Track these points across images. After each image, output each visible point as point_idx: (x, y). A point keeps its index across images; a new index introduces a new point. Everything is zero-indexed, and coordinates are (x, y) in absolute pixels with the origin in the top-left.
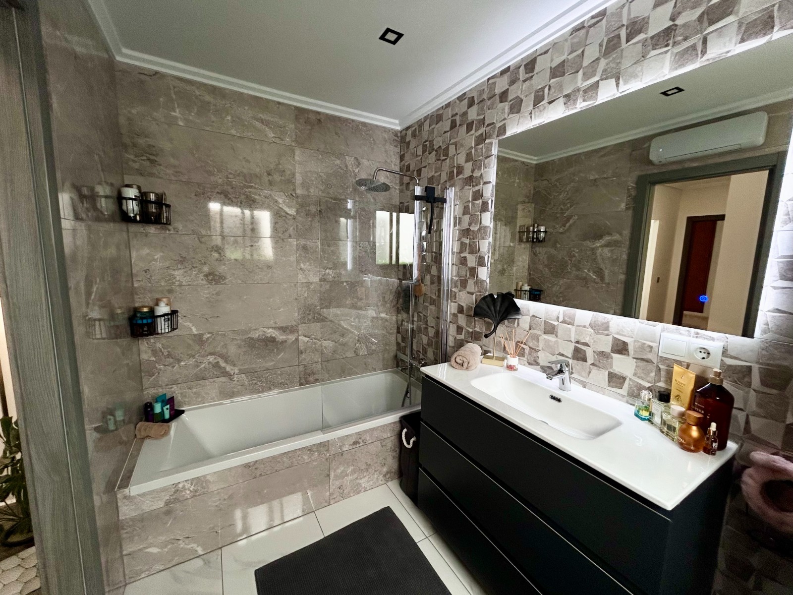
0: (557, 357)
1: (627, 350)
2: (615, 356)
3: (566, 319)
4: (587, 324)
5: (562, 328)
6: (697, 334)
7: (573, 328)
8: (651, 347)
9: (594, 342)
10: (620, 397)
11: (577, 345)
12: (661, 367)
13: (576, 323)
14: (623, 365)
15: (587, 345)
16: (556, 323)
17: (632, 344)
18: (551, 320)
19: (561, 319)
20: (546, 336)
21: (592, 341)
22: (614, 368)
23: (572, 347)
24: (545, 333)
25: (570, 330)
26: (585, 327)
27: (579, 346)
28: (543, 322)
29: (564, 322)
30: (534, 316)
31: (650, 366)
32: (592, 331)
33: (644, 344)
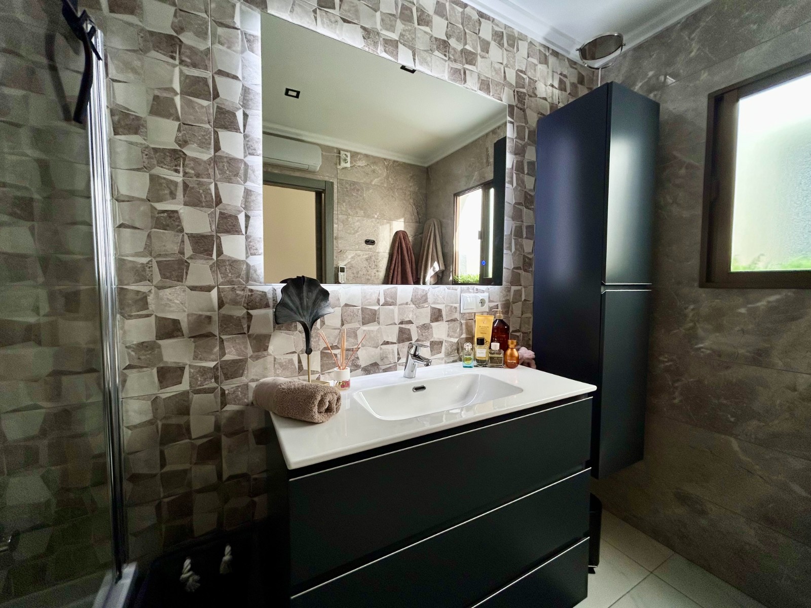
0: (381, 349)
1: (441, 316)
2: (434, 324)
3: (388, 299)
4: (409, 300)
5: (384, 312)
6: (477, 290)
7: (395, 309)
8: (456, 308)
9: (417, 317)
10: (440, 361)
11: (401, 326)
12: (463, 322)
13: (398, 302)
14: (440, 331)
15: (410, 322)
16: (376, 308)
17: (444, 310)
18: (369, 305)
19: (382, 301)
20: (365, 328)
21: (415, 317)
22: (434, 336)
23: (395, 330)
24: (364, 324)
25: (393, 311)
26: (407, 304)
27: (403, 326)
28: (360, 311)
29: (384, 304)
30: (346, 305)
31: (457, 324)
32: (414, 306)
33: (452, 306)
